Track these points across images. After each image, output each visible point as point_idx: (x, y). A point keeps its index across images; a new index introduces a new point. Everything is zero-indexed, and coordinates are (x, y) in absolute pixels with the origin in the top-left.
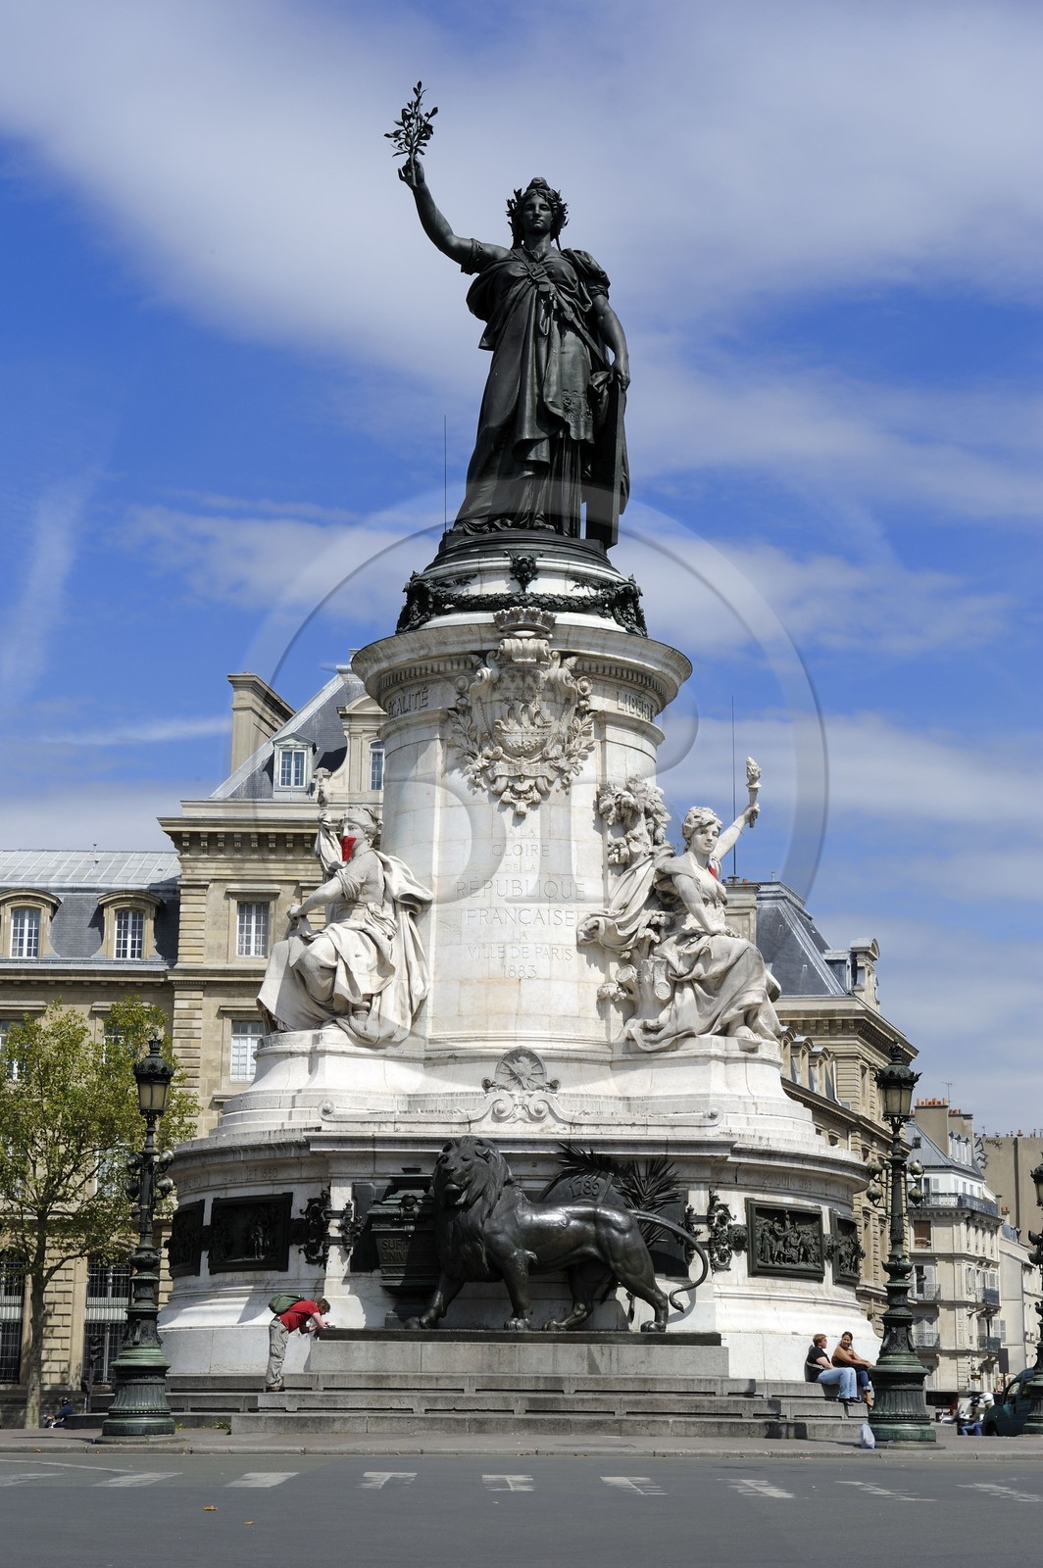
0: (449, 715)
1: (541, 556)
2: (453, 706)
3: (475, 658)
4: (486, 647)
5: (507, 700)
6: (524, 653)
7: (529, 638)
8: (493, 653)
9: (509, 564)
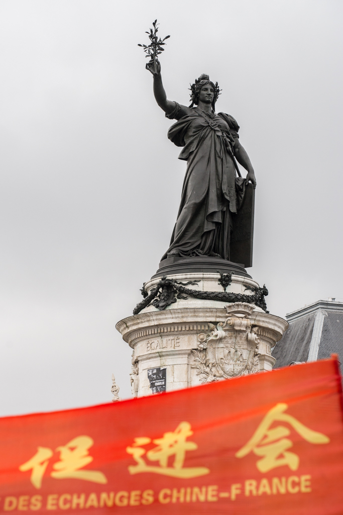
0: (192, 352)
1: (233, 274)
2: (196, 348)
3: (212, 325)
4: (218, 320)
5: (227, 347)
6: (240, 325)
7: (242, 318)
8: (221, 323)
9: (219, 277)
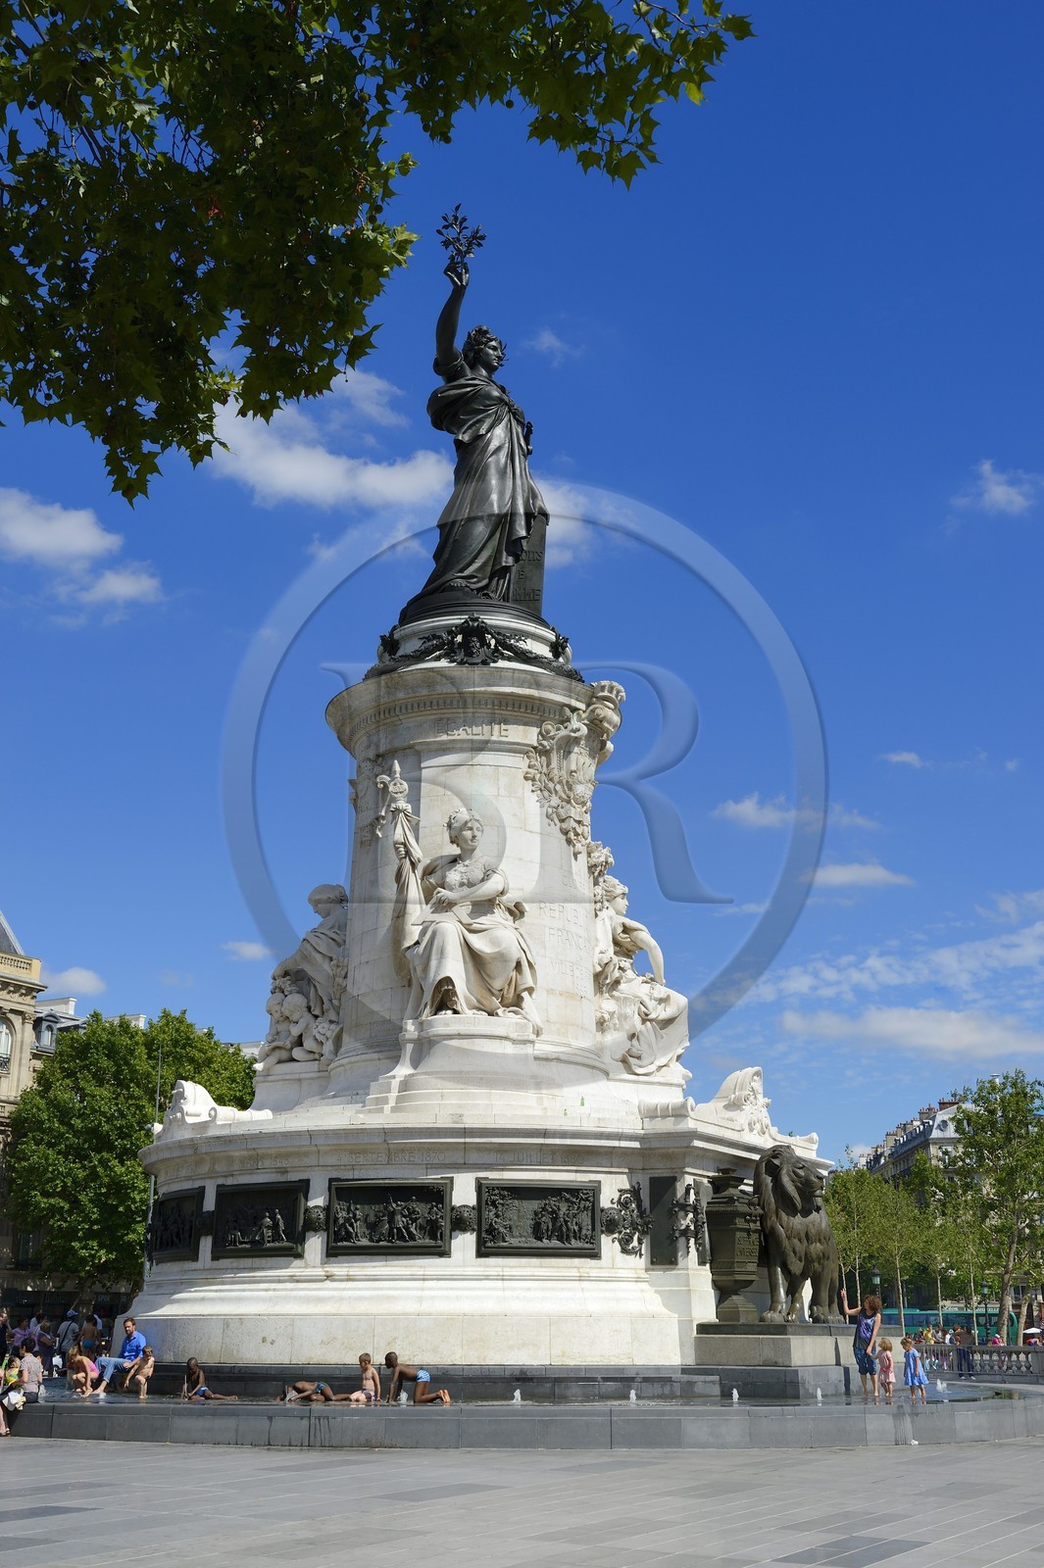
0: (529, 750)
2: (536, 744)
3: (567, 710)
6: (609, 723)
8: (581, 712)
9: (552, 637)
